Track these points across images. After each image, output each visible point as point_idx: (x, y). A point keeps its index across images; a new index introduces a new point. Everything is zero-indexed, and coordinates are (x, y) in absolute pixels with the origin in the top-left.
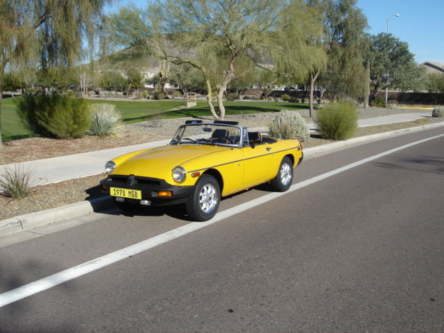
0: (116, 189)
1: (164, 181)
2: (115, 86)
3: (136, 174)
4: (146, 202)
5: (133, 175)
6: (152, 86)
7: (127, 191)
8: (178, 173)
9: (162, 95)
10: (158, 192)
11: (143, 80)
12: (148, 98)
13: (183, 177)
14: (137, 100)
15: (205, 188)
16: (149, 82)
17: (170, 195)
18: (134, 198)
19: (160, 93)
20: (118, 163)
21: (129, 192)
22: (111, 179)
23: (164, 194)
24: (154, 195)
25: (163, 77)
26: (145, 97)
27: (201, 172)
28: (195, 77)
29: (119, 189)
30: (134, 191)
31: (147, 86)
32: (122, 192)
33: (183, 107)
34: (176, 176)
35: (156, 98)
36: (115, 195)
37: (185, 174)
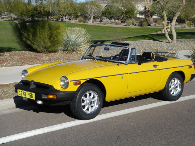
0: (21, 91)
1: (52, 86)
2: (115, 16)
3: (35, 81)
4: (40, 102)
5: (33, 81)
6: (143, 16)
7: (27, 92)
8: (63, 81)
9: (145, 23)
10: (47, 95)
11: (136, 12)
12: (135, 25)
13: (67, 85)
14: (127, 27)
16: (141, 13)
17: (55, 98)
18: (31, 98)
19: (144, 21)
20: (30, 72)
21: (28, 94)
22: (22, 83)
23: (51, 97)
24: (44, 97)
25: (147, 9)
26: (133, 24)
27: (82, 82)
28: (171, 9)
29: (23, 91)
30: (31, 93)
31: (138, 16)
32: (24, 94)
33: (159, 33)
34: (62, 83)
35: (141, 25)
36: (20, 95)
37: (68, 82)
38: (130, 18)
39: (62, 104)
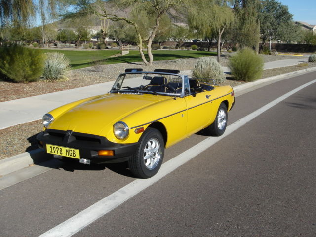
0: (53, 146)
1: (104, 138)
2: (69, 40)
3: (73, 131)
4: (85, 161)
5: (71, 131)
6: (96, 40)
7: (64, 149)
8: (120, 129)
9: (103, 46)
10: (98, 151)
11: (89, 35)
12: (93, 48)
13: (126, 134)
14: (85, 50)
15: (149, 143)
16: (94, 37)
17: (111, 154)
18: (72, 157)
19: (102, 44)
20: (56, 115)
21: (67, 151)
23: (105, 153)
24: (94, 154)
25: (104, 32)
26: (90, 48)
27: (145, 127)
29: (56, 147)
30: (72, 149)
31: (92, 40)
32: (59, 150)
33: (119, 55)
34: (118, 132)
35: (99, 48)
36: (52, 152)
37: (128, 130)
38: (84, 41)
39: (119, 161)
